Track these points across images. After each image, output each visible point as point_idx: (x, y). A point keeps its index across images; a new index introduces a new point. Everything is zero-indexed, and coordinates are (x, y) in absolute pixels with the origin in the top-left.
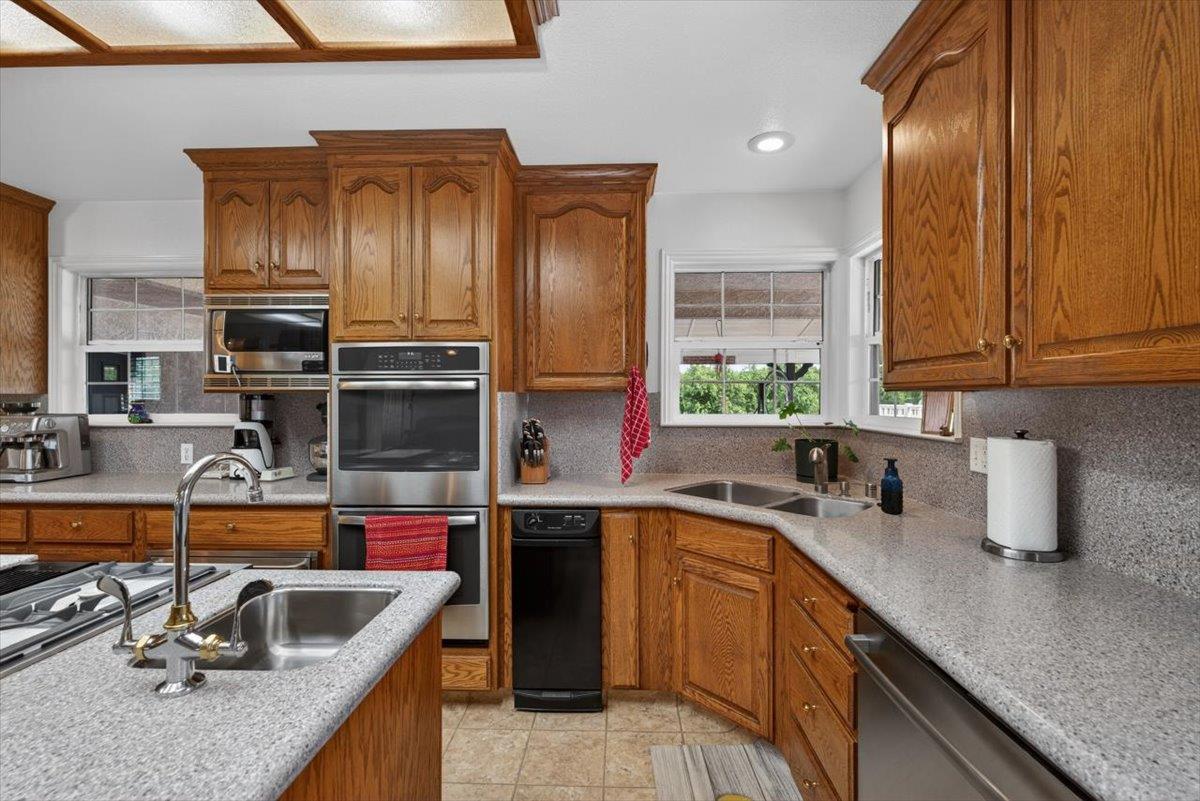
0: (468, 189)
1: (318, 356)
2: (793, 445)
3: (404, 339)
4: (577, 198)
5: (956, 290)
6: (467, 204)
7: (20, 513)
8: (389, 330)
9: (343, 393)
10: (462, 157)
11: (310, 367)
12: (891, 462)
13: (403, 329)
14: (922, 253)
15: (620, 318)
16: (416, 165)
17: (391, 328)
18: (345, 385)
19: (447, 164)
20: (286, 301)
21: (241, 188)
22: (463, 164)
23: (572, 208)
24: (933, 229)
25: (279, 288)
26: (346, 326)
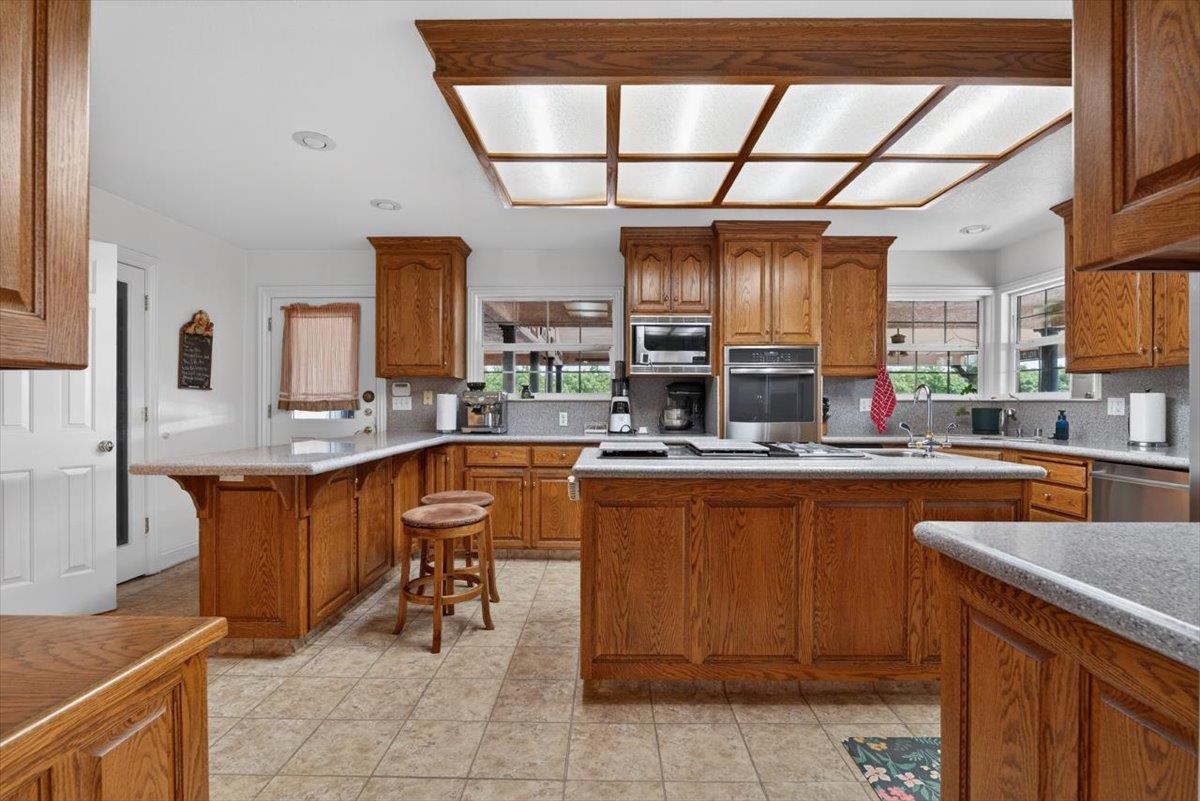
0: (806, 256)
1: (703, 354)
2: (970, 411)
3: (768, 344)
4: (846, 256)
5: (1122, 324)
6: (805, 264)
7: (525, 449)
8: (757, 339)
9: (732, 376)
10: (800, 236)
11: (697, 361)
12: (1062, 412)
13: (767, 338)
14: (1098, 305)
15: (872, 331)
16: (775, 240)
17: (759, 336)
18: (733, 371)
19: (792, 241)
20: (693, 320)
21: (656, 250)
22: (803, 240)
23: (842, 263)
24: (1106, 294)
25: (676, 312)
26: (733, 336)
